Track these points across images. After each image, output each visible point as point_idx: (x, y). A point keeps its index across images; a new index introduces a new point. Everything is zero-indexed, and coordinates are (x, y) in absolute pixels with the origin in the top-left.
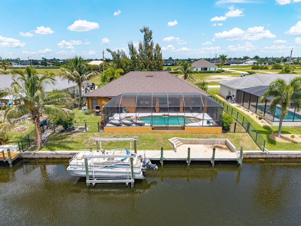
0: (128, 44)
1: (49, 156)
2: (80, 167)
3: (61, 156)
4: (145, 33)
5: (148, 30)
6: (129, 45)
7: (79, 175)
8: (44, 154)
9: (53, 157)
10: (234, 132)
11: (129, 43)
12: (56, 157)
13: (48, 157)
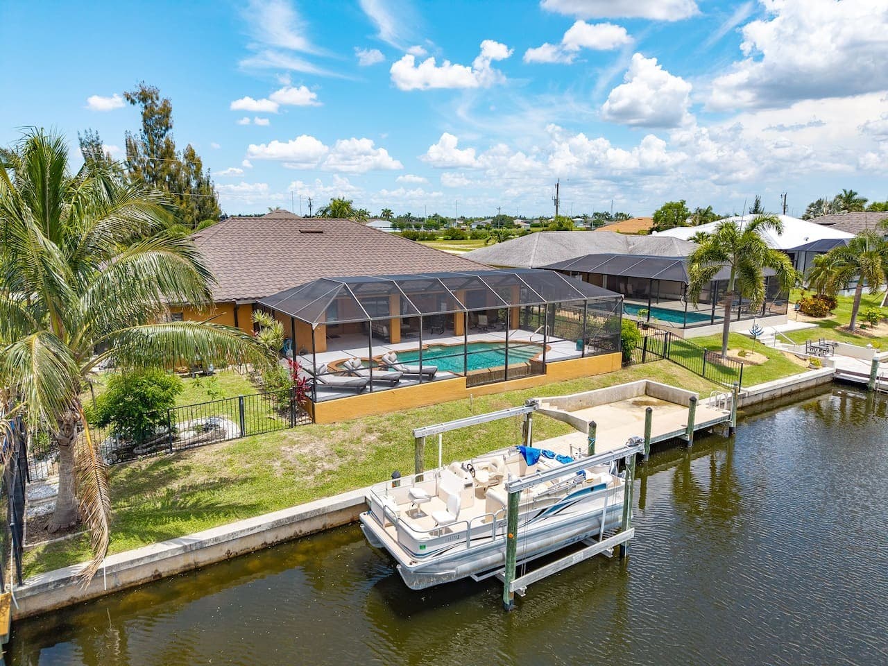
0: (80, 139)
1: (164, 569)
2: (459, 541)
3: (226, 548)
4: (144, 105)
5: (157, 99)
6: (82, 144)
7: (450, 575)
8: (147, 561)
9: (187, 563)
10: (643, 361)
11: (83, 137)
12: (203, 558)
13: (160, 575)
